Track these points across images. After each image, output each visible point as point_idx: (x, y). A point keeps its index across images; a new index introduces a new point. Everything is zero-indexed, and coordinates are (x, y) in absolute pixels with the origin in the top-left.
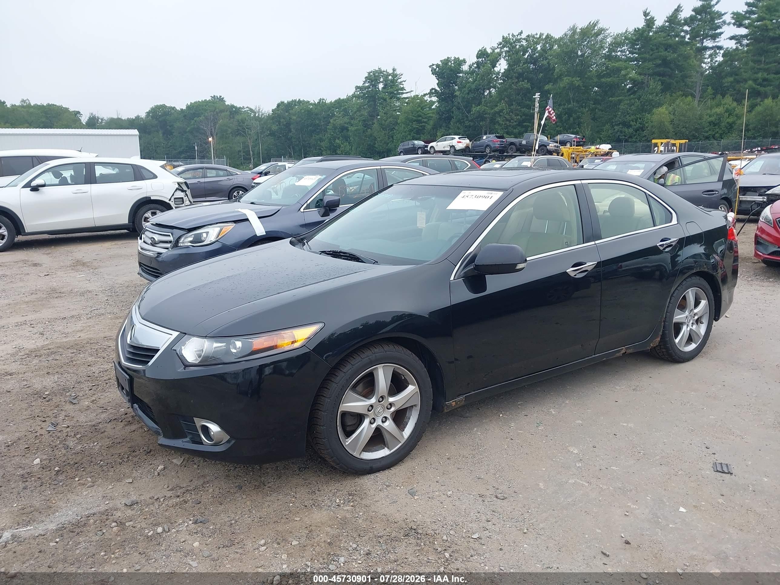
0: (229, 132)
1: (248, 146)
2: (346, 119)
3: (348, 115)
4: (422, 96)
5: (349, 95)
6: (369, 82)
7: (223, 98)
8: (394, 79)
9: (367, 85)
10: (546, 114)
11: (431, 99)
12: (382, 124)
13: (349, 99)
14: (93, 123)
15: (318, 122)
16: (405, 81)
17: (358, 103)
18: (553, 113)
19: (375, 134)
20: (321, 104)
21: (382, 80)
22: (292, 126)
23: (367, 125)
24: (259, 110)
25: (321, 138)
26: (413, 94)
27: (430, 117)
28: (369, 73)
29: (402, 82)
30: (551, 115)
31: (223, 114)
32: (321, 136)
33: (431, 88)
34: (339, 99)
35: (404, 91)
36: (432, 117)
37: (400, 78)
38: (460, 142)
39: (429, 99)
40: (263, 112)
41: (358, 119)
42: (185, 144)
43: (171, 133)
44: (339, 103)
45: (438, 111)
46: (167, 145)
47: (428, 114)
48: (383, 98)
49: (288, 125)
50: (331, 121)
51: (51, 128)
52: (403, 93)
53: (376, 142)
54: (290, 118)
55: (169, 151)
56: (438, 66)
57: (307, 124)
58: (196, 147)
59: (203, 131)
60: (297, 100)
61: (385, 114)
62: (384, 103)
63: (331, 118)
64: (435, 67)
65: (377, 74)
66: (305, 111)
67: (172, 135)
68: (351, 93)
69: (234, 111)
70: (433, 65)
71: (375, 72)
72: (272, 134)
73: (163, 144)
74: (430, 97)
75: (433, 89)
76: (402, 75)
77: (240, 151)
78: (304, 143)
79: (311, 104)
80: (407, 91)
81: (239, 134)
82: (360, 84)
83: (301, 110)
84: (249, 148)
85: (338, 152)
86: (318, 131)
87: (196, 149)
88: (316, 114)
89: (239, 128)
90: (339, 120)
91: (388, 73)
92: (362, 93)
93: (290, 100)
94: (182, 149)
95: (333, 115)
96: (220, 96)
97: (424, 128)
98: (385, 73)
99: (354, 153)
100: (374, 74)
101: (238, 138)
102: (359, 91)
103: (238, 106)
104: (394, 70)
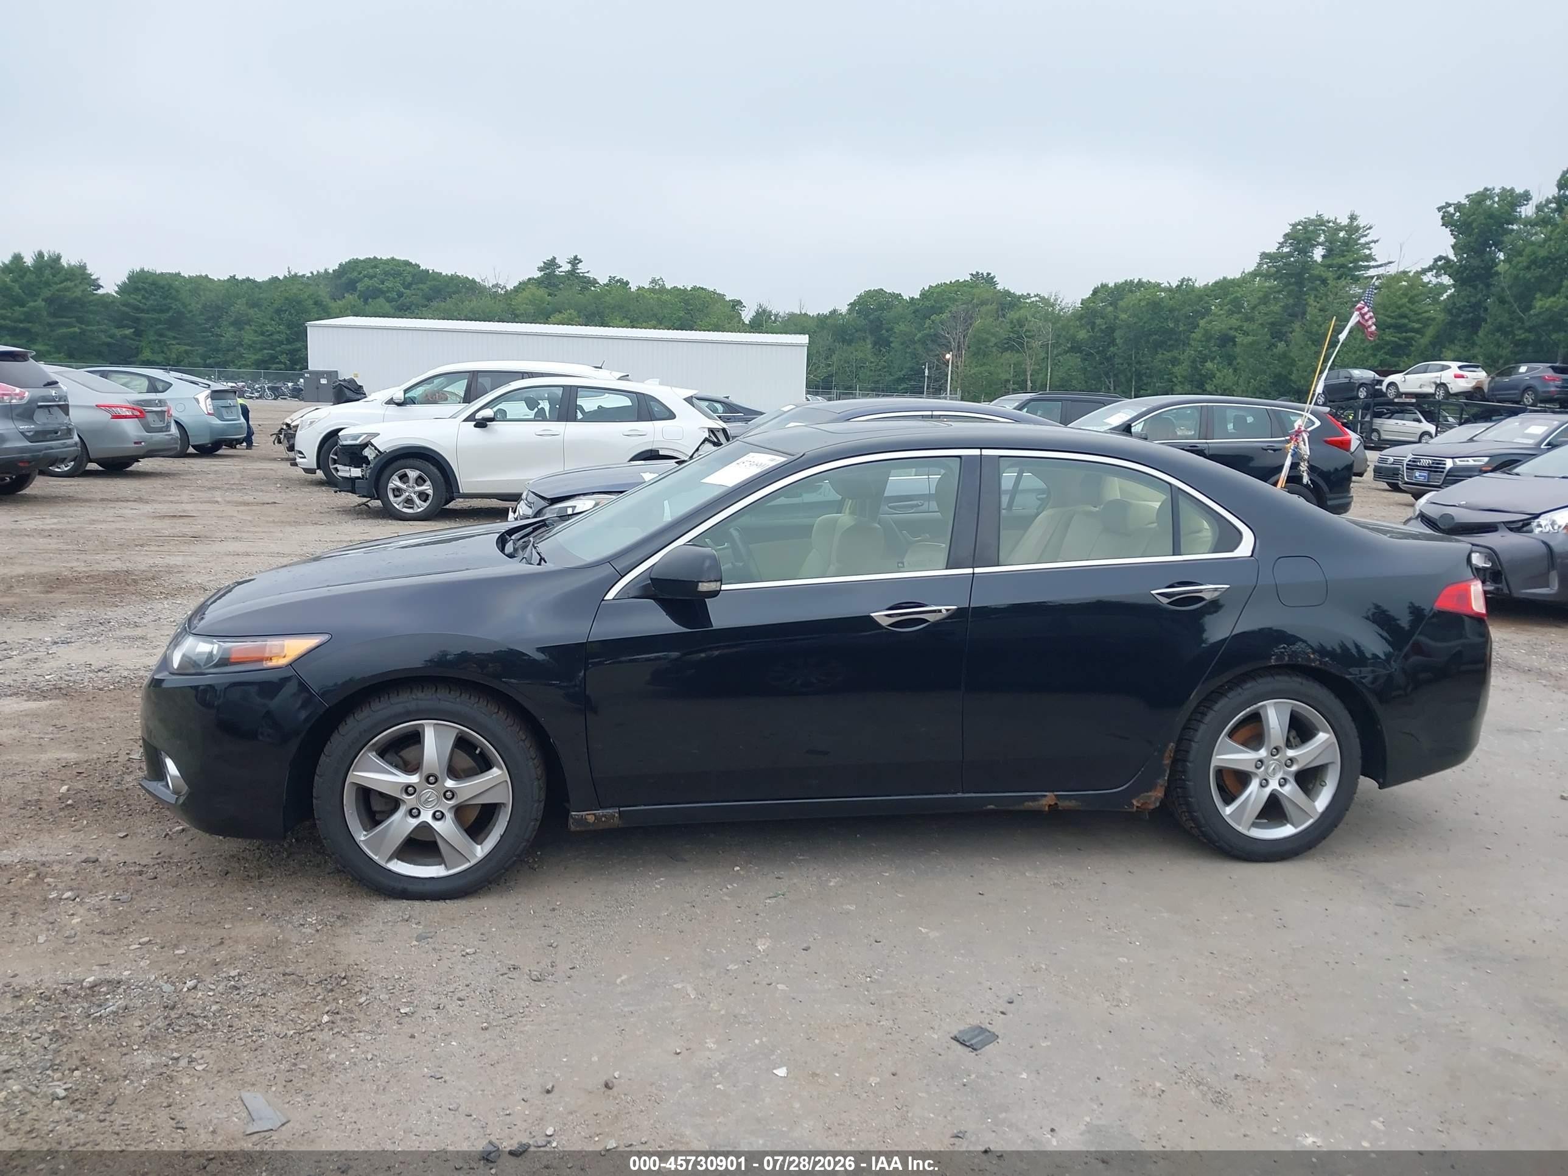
0: (991, 344)
1: (1025, 372)
2: (1234, 321)
3: (1240, 312)
4: (1417, 272)
5: (1246, 272)
6: (1291, 244)
7: (993, 278)
8: (1350, 238)
9: (1286, 250)
10: (1355, 319)
11: (1439, 280)
12: (1311, 333)
13: (1246, 280)
14: (762, 322)
15: (1171, 325)
16: (1375, 242)
17: (1265, 287)
18: (1371, 318)
19: (1294, 353)
20: (1184, 289)
21: (1322, 239)
22: (1118, 334)
23: (1278, 332)
24: (1056, 300)
25: (1175, 358)
26: (1392, 270)
27: (1428, 319)
28: (1294, 226)
29: (1368, 243)
30: (1367, 321)
31: (984, 309)
32: (1175, 353)
33: (1436, 256)
34: (1225, 278)
35: (1372, 263)
36: (1434, 319)
37: (1366, 236)
38: (1462, 377)
39: (1434, 281)
40: (1063, 304)
41: (1260, 322)
42: (908, 365)
43: (888, 343)
44: (1223, 287)
45: (1451, 308)
46: (878, 365)
47: (1426, 312)
48: (1321, 276)
49: (1111, 330)
50: (1202, 323)
51: (691, 329)
52: (1368, 268)
53: (1294, 369)
54: (1116, 318)
55: (880, 375)
56: (1459, 207)
57: (1149, 330)
58: (927, 371)
59: (944, 341)
60: (1136, 281)
61: (1320, 310)
62: (1322, 289)
63: (1202, 319)
64: (1451, 210)
65: (1311, 228)
66: (1148, 304)
67: (890, 346)
68: (1251, 267)
69: (1009, 302)
70: (1449, 205)
71: (1306, 224)
72: (1076, 348)
73: (872, 362)
74: (1437, 276)
75: (1440, 258)
76: (1370, 228)
77: (1008, 381)
78: (1138, 366)
79: (1164, 290)
80: (1379, 263)
81: (1011, 348)
82: (1272, 249)
83: (1140, 300)
84: (1026, 375)
85: (1208, 387)
86: (1169, 343)
87: (926, 374)
88: (1171, 311)
89: (1011, 335)
90: (1219, 321)
91: (1338, 225)
92: (1274, 266)
93: (1121, 280)
94: (903, 372)
95: (1208, 311)
96: (989, 274)
97: (1409, 342)
98: (1331, 224)
99: (1243, 391)
100: (1305, 228)
101: (1007, 355)
102: (1267, 263)
103: (1018, 293)
104: (1353, 218)
